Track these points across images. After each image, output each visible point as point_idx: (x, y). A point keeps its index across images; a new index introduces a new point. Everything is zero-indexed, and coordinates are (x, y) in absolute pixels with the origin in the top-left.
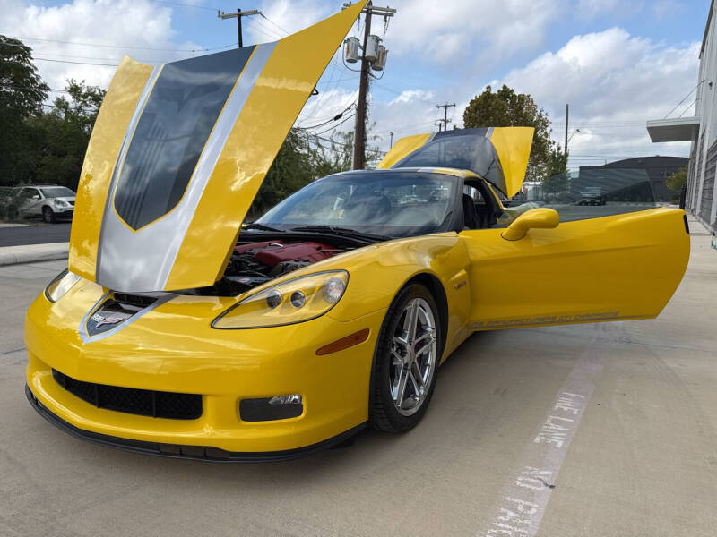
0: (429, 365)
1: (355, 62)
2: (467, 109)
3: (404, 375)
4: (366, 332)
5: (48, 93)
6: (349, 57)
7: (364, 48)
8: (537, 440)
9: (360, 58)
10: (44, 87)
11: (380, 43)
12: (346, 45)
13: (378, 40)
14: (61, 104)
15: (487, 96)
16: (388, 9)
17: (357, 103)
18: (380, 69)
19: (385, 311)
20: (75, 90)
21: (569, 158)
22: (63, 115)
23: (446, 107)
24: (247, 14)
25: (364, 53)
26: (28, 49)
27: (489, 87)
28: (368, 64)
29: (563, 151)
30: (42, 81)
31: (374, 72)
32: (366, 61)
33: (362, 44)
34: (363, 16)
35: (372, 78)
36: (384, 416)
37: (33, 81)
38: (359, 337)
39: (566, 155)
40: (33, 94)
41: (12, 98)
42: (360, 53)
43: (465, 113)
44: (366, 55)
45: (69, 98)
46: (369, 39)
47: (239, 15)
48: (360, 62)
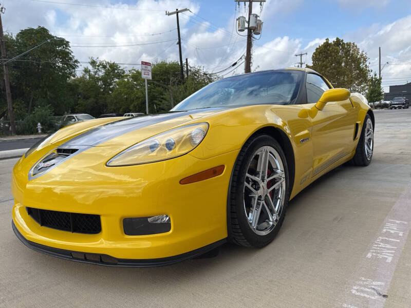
1: (244, 30)
2: (314, 53)
3: (258, 204)
4: (222, 167)
5: (79, 65)
6: (240, 29)
7: (249, 22)
8: (369, 255)
9: (246, 28)
10: (76, 61)
11: (258, 18)
12: (238, 21)
13: (257, 16)
14: (86, 71)
15: (327, 45)
17: (245, 55)
18: (259, 34)
19: (237, 152)
20: (93, 63)
21: (382, 81)
22: (88, 77)
23: (301, 55)
24: (181, 11)
25: (249, 26)
26: (68, 42)
27: (327, 39)
28: (251, 31)
29: (378, 77)
30: (75, 58)
31: (255, 36)
32: (250, 29)
33: (247, 20)
35: (254, 39)
36: (241, 234)
37: (71, 59)
38: (216, 171)
39: (381, 79)
40: (71, 65)
41: (60, 69)
42: (246, 25)
43: (313, 56)
44: (250, 26)
45: (90, 67)
46: (251, 16)
47: (177, 12)
48: (246, 31)
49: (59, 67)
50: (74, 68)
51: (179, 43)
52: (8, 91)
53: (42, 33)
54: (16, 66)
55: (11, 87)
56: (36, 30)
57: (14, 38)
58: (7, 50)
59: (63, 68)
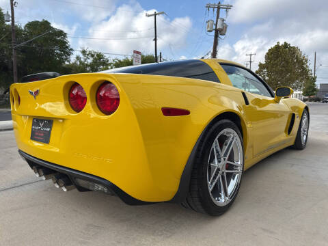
1: (212, 31)
2: (267, 54)
5: (73, 52)
6: (209, 29)
7: (216, 25)
9: (214, 29)
10: (71, 49)
11: (225, 22)
12: (207, 23)
13: (223, 20)
14: (78, 58)
15: (278, 47)
16: (228, 6)
17: (212, 51)
18: (224, 34)
20: (84, 52)
22: (79, 63)
26: (66, 34)
27: (278, 43)
30: (71, 47)
31: (220, 36)
32: (217, 31)
33: (215, 22)
34: (216, 9)
35: (220, 39)
37: (67, 47)
40: (67, 53)
42: (214, 27)
43: (266, 56)
44: (217, 28)
45: (81, 56)
46: (219, 20)
47: (155, 15)
48: (214, 32)
49: (57, 53)
50: (69, 55)
51: (155, 40)
52: (15, 70)
53: (46, 24)
54: (23, 50)
55: (18, 68)
56: (41, 23)
57: (23, 28)
58: (17, 37)
59: (61, 55)
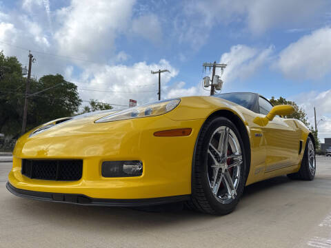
0: (237, 178)
1: (208, 87)
4: (190, 130)
5: (82, 103)
6: (205, 85)
7: (212, 81)
9: (210, 85)
10: (80, 100)
11: (220, 79)
12: (204, 80)
13: (218, 77)
14: (87, 109)
16: (223, 65)
18: (219, 89)
20: (93, 103)
21: (318, 133)
24: (162, 72)
26: (76, 87)
27: (273, 97)
28: (214, 88)
29: (314, 129)
30: (80, 98)
31: (217, 91)
32: (213, 86)
33: (211, 79)
34: (212, 68)
35: (215, 93)
37: (76, 98)
38: (185, 132)
39: (317, 131)
40: (76, 103)
41: (67, 105)
42: (210, 83)
44: (213, 84)
45: (90, 107)
46: (214, 77)
47: (160, 72)
48: (210, 87)
49: (66, 103)
50: (77, 105)
51: (159, 94)
52: (25, 117)
53: (59, 78)
54: (35, 100)
55: (28, 116)
57: (38, 80)
58: (31, 89)
59: (70, 105)
